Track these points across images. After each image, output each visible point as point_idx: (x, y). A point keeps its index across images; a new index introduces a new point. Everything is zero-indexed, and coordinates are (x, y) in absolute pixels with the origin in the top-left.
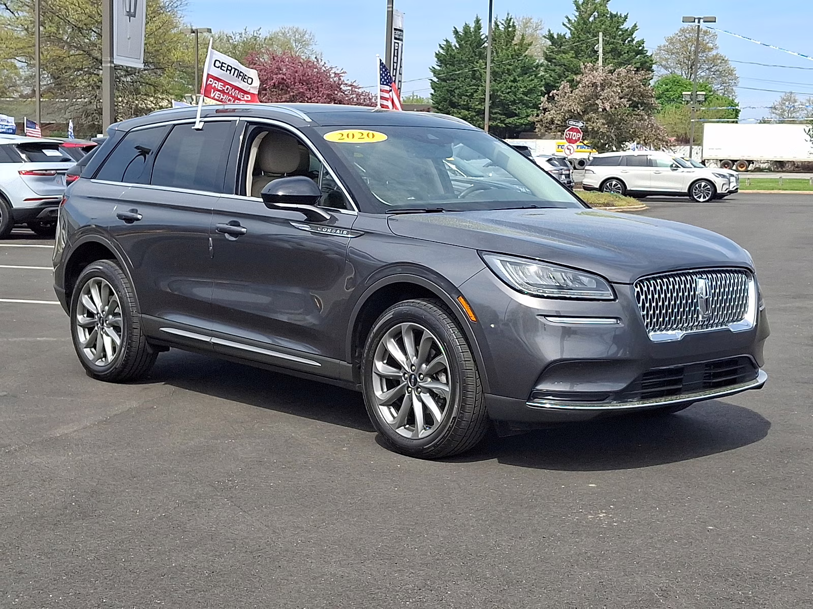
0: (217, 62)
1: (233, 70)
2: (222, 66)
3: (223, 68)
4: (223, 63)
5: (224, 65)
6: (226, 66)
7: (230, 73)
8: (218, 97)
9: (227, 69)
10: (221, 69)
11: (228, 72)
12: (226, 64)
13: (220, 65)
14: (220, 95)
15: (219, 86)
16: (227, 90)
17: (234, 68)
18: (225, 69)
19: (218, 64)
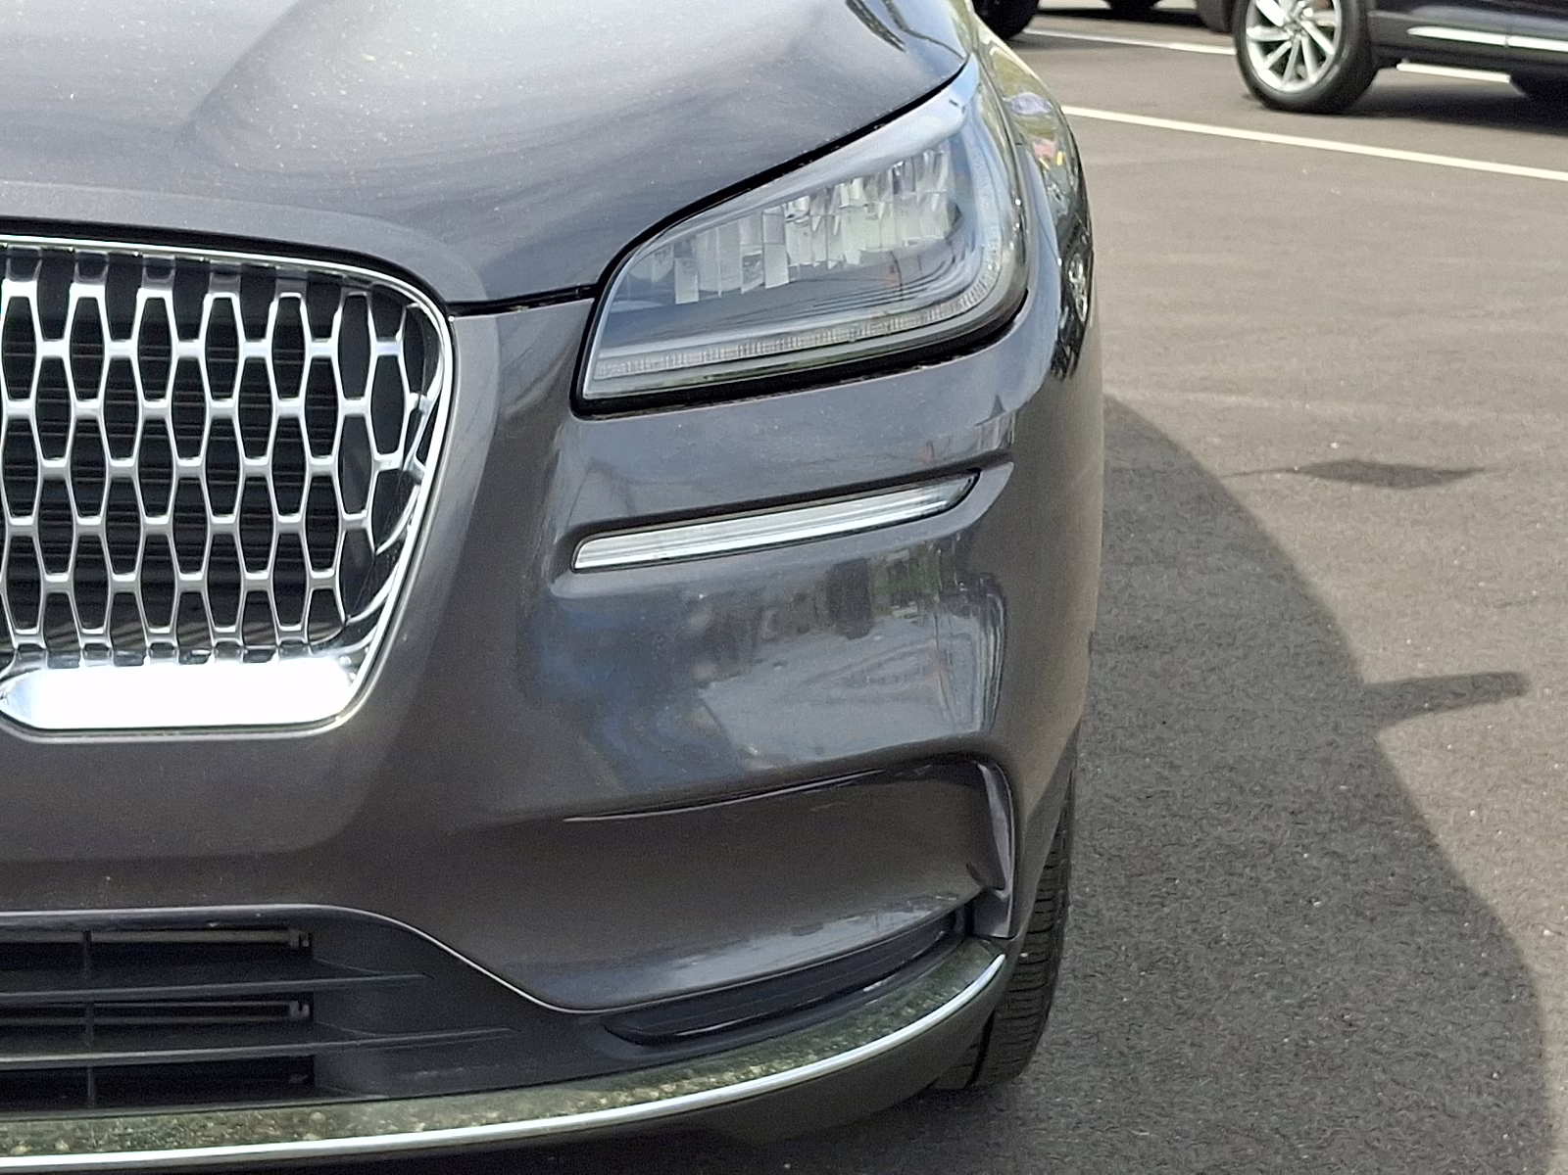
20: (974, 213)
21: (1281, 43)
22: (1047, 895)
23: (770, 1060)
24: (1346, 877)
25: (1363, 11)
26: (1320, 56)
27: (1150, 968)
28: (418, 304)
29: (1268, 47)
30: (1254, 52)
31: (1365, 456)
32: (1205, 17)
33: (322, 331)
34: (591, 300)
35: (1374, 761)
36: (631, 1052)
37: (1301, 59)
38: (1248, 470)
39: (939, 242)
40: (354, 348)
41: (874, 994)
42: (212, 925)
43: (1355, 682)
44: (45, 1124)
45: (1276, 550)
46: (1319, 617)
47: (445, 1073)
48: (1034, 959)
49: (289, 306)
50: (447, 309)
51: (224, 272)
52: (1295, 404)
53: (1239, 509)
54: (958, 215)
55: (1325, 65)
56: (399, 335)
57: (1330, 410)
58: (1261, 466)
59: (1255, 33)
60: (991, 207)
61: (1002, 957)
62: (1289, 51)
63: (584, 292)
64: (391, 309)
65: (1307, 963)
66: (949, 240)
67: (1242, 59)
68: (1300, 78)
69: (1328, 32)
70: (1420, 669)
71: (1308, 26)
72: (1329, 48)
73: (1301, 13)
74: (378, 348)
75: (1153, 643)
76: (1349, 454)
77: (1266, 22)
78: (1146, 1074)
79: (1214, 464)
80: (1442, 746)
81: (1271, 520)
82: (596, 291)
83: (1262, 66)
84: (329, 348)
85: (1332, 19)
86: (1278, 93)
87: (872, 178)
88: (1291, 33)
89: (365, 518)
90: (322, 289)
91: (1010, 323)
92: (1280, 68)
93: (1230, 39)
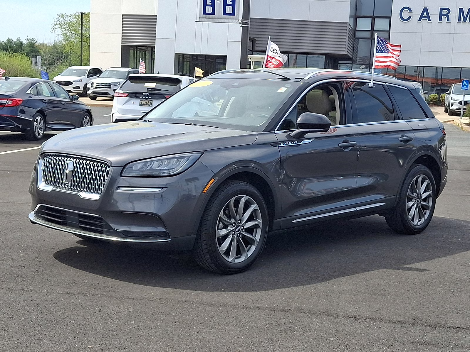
3: (274, 52)
4: (274, 49)
5: (274, 50)
6: (276, 50)
10: (273, 52)
12: (275, 49)
13: (273, 50)
18: (275, 52)
19: (272, 50)
34: (123, 167)
36: (124, 236)
50: (111, 166)
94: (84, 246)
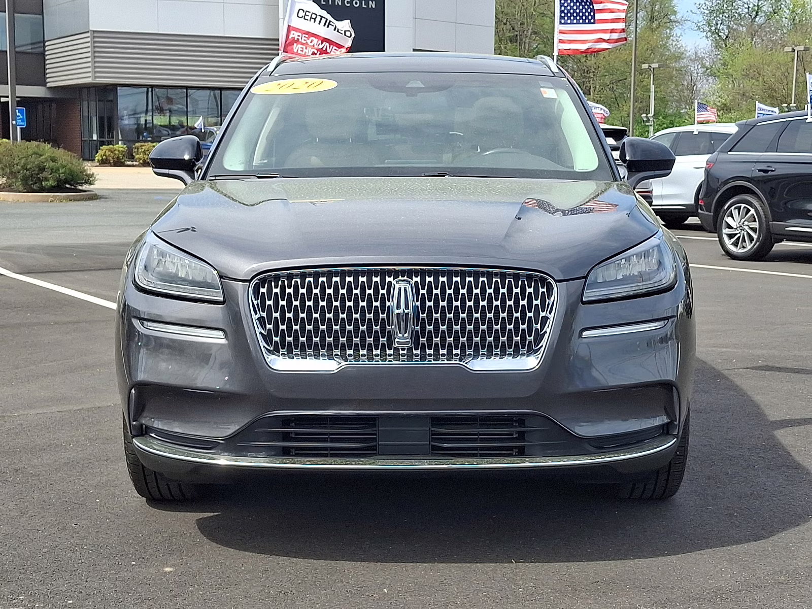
0: (301, 11)
1: (319, 18)
2: (305, 15)
3: (306, 17)
4: (307, 11)
5: (307, 13)
7: (315, 22)
8: (301, 51)
9: (311, 18)
10: (304, 19)
11: (313, 20)
12: (310, 12)
14: (303, 48)
15: (303, 38)
16: (311, 42)
17: (319, 16)
18: (309, 18)
19: (301, 14)
20: (664, 262)
21: (736, 234)
22: (684, 437)
23: (625, 454)
24: (765, 462)
25: (767, 222)
26: (751, 239)
27: (709, 479)
28: (549, 280)
29: (730, 236)
30: (726, 238)
31: (770, 364)
32: (705, 225)
33: (530, 287)
34: (584, 280)
35: (773, 437)
36: (592, 449)
37: (744, 240)
38: (730, 368)
39: (655, 270)
40: (536, 290)
41: (647, 443)
42: (506, 415)
43: (767, 420)
44: (470, 460)
45: (741, 389)
46: (755, 405)
47: (554, 451)
48: (681, 454)
49: (523, 282)
50: (556, 281)
51: (509, 275)
52: (746, 351)
53: (728, 378)
54: (660, 263)
55: (754, 242)
56: (545, 287)
57: (759, 352)
58: (736, 367)
59: (726, 231)
60: (668, 261)
61: (675, 439)
62: (739, 237)
63: (583, 278)
64: (543, 282)
65: (753, 478)
66: (658, 269)
67: (721, 242)
68: (744, 247)
69: (754, 230)
70: (788, 417)
71: (746, 228)
72: (755, 236)
73: (743, 223)
74: (541, 290)
75: (703, 411)
76: (765, 364)
77: (730, 227)
78: (710, 498)
79: (719, 367)
80: (795, 435)
81: (738, 381)
82: (586, 277)
83: (728, 243)
84: (531, 290)
85: (756, 225)
86: (735, 253)
87: (639, 255)
88: (740, 231)
89: (538, 326)
90: (529, 278)
91: (674, 287)
92: (736, 244)
93: (716, 235)
94: (212, 514)
